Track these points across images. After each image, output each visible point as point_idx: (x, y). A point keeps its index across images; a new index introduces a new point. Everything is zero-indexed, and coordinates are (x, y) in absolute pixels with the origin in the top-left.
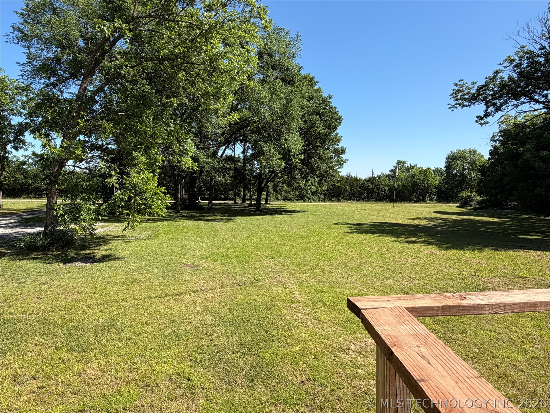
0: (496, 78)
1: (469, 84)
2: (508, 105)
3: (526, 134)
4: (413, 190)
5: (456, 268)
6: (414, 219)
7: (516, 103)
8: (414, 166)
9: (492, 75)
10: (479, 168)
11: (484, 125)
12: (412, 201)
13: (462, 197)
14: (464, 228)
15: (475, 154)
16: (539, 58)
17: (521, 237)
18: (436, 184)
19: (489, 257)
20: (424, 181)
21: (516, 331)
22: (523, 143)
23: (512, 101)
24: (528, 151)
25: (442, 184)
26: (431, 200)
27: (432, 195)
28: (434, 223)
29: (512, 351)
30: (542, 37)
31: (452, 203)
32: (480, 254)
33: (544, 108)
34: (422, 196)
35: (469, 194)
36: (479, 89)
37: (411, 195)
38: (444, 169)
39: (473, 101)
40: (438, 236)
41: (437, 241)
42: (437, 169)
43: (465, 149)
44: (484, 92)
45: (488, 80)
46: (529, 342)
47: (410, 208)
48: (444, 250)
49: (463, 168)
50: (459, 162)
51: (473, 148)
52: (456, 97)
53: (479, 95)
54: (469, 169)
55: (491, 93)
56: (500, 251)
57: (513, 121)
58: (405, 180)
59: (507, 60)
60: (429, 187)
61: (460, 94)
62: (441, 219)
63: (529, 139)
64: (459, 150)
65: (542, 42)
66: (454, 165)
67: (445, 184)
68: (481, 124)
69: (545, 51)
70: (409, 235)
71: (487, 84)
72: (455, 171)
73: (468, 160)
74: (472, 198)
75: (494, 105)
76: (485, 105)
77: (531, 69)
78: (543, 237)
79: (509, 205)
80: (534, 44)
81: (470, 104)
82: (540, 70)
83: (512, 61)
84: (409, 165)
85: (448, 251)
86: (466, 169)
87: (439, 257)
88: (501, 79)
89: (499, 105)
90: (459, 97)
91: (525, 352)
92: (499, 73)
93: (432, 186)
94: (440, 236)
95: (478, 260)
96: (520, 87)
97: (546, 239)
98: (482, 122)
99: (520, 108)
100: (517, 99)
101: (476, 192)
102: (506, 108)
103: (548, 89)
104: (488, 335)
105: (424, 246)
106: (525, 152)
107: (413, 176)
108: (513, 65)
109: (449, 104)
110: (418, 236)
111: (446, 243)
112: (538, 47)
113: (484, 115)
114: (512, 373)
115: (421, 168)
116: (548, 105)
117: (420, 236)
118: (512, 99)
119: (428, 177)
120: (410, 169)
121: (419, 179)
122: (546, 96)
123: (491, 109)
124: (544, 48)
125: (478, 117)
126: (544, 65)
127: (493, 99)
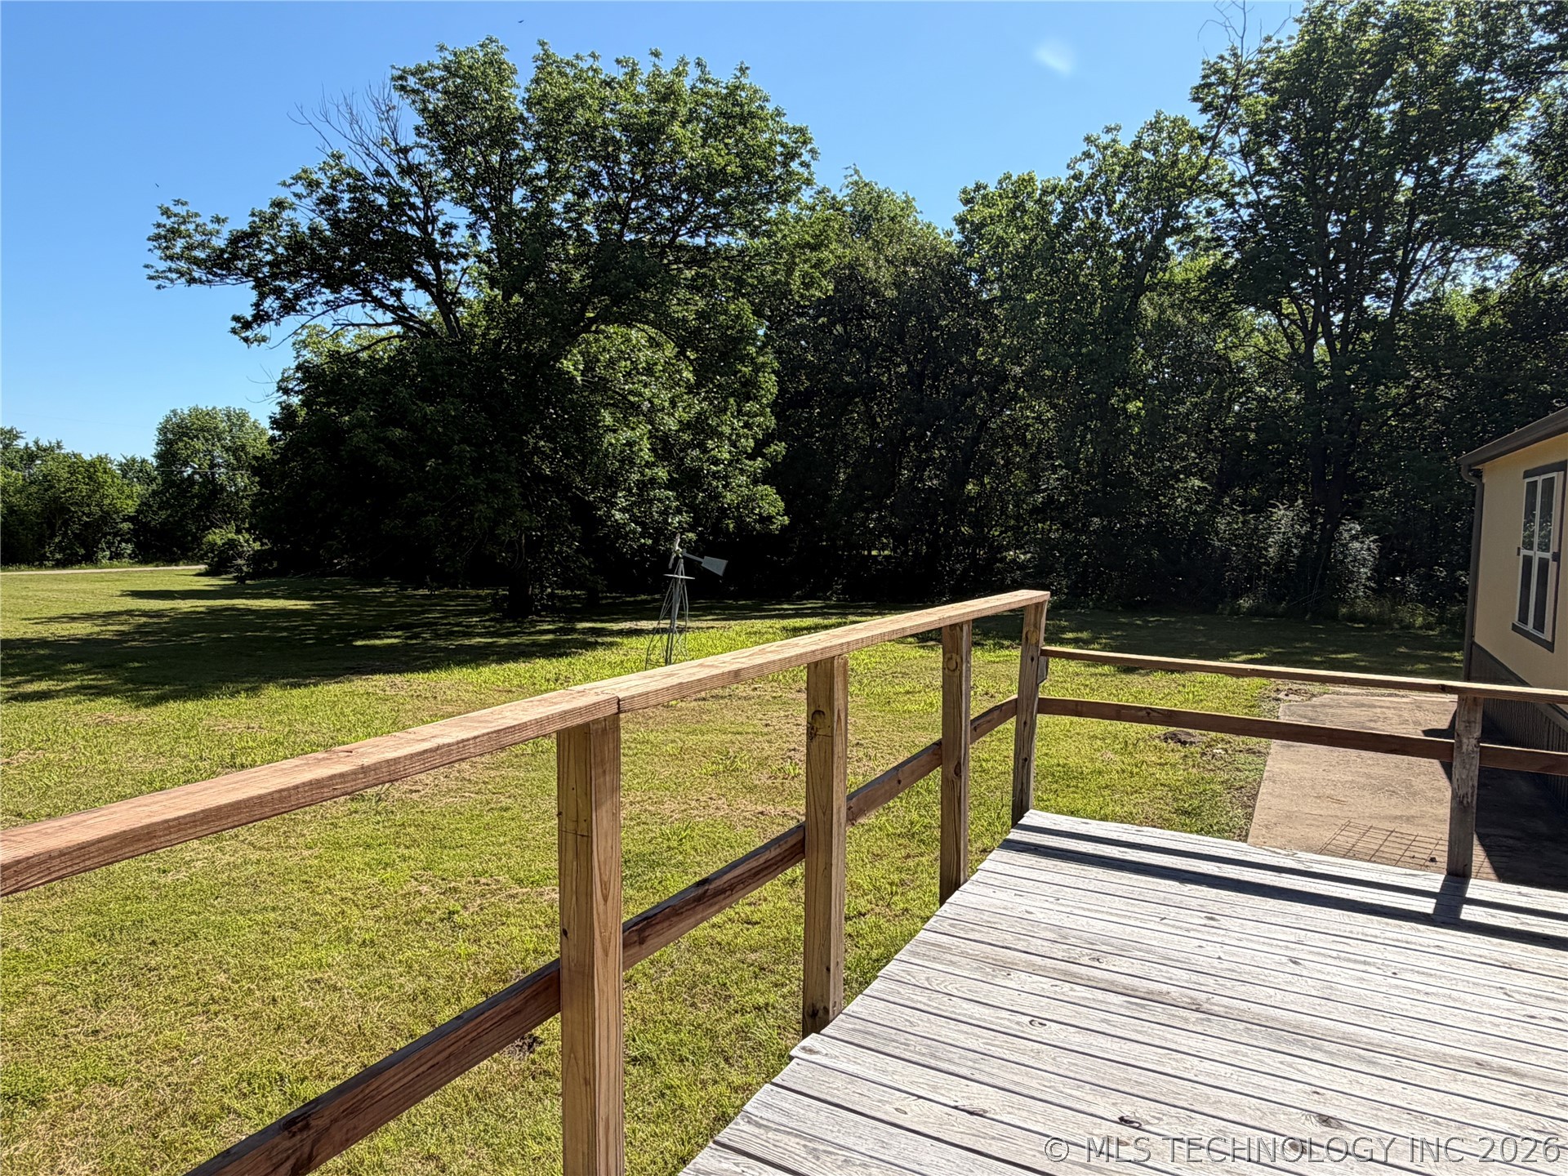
0: (279, 221)
1: (205, 219)
2: (313, 300)
3: (356, 381)
4: (51, 526)
5: (179, 754)
6: (51, 620)
7: (331, 298)
8: (51, 449)
9: (268, 210)
10: (254, 462)
11: (256, 343)
12: (49, 564)
13: (213, 545)
14: (214, 635)
15: (242, 425)
16: (376, 195)
17: (359, 643)
18: (130, 508)
19: (274, 706)
20: (90, 497)
21: (329, 891)
22: (350, 406)
23: (323, 290)
24: (361, 424)
25: (150, 506)
26: (116, 556)
27: (120, 543)
28: (122, 628)
29: (316, 945)
30: (383, 145)
31: (184, 564)
32: (252, 702)
33: (395, 323)
34: (83, 545)
35: (232, 536)
36: (235, 240)
37: (41, 542)
38: (155, 464)
39: (219, 272)
40: (131, 665)
41: (126, 682)
42: (134, 460)
43: (214, 408)
44: (249, 253)
45: (257, 219)
46: (357, 906)
47: (41, 586)
48: (146, 706)
49: (212, 461)
50: (198, 444)
51: (237, 405)
52: (167, 248)
53: (235, 257)
54: (228, 465)
55: (269, 258)
56: (306, 686)
57: (329, 345)
58: (19, 491)
59: (300, 178)
60: (106, 517)
61: (180, 244)
62: (145, 614)
63: (364, 394)
64: (196, 409)
65: (382, 157)
66: (184, 453)
67: (160, 508)
68: (246, 340)
69: (389, 182)
70: (28, 673)
71: (254, 233)
72: (190, 471)
73: (225, 439)
74: (242, 546)
75: (279, 292)
76: (254, 288)
77: (359, 217)
78: (407, 638)
79: (338, 564)
80: (365, 157)
81: (210, 277)
82: (381, 228)
83: (313, 185)
84: (31, 445)
85: (157, 709)
86: (219, 466)
87: (128, 733)
88: (292, 225)
89: (291, 296)
90: (178, 250)
91: (346, 936)
92: (284, 208)
93: (117, 512)
94: (136, 665)
95: (245, 721)
96: (338, 259)
97: (414, 642)
98: (250, 334)
99: (344, 313)
100: (336, 289)
101: (248, 530)
102: (309, 308)
103: (401, 278)
104: (257, 924)
105: (78, 702)
106: (355, 427)
107: (48, 481)
108: (315, 196)
109: (147, 266)
110: (59, 672)
111: (152, 683)
112: (373, 165)
113: (253, 316)
114: (310, 1004)
115: (75, 455)
116: (402, 315)
117: (67, 672)
118: (323, 286)
119: (100, 486)
120: (37, 457)
121: (71, 490)
122: (397, 294)
123: (271, 303)
124: (387, 174)
125: (236, 319)
126: (387, 217)
127: (274, 276)
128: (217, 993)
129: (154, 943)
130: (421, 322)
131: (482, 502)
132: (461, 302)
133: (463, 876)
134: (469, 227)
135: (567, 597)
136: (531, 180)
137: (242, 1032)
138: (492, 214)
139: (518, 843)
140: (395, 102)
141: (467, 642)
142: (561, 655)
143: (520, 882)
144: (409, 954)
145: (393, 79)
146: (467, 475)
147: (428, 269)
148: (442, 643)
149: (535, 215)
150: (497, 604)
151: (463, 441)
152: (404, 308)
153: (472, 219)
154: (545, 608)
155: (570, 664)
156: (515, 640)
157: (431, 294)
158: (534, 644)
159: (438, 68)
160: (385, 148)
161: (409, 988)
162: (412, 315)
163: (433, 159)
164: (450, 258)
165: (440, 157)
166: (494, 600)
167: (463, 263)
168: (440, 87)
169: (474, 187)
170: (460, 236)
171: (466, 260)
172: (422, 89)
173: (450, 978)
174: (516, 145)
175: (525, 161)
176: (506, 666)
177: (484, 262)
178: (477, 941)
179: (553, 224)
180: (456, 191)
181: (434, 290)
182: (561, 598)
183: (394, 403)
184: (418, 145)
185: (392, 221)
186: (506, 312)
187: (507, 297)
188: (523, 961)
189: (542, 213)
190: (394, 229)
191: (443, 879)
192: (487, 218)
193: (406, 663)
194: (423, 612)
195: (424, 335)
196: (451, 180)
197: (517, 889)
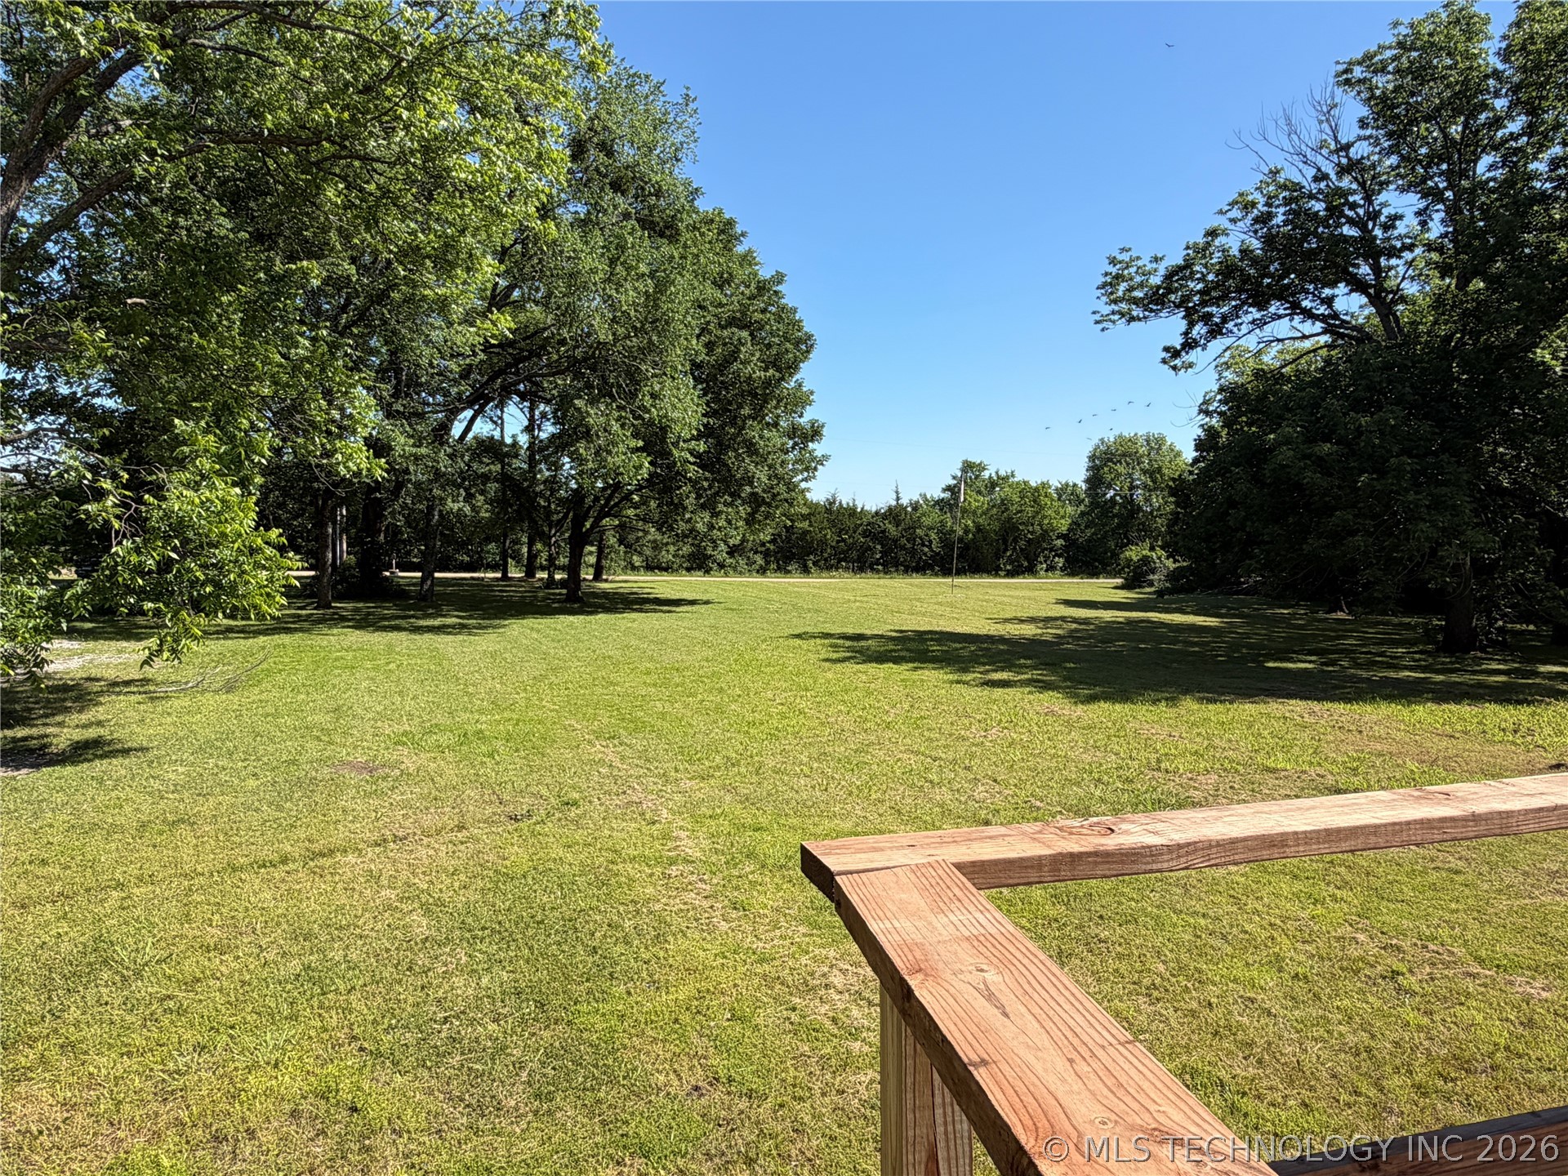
0: (1211, 249)
1: (1145, 261)
2: (1240, 321)
3: (1282, 397)
4: (1005, 542)
5: (1111, 751)
6: (1007, 620)
7: (1258, 315)
8: (1007, 477)
9: (1201, 240)
10: (1171, 483)
11: (1183, 370)
12: (1002, 573)
13: (1129, 560)
14: (1133, 644)
15: (1160, 448)
16: (1313, 202)
17: (1271, 665)
18: (1063, 525)
19: (1192, 718)
20: (1034, 518)
21: (1256, 912)
22: (1275, 422)
23: (1251, 309)
24: (1288, 441)
25: (1079, 525)
26: (1051, 568)
27: (1054, 557)
28: (1058, 632)
29: (1247, 964)
30: (1321, 148)
31: (1104, 578)
32: (1171, 712)
33: (1325, 332)
34: (1027, 558)
35: (1146, 552)
36: (1169, 277)
37: (997, 555)
38: (1084, 487)
39: (1155, 307)
40: (1068, 665)
41: (1065, 679)
42: (1067, 485)
43: (1136, 434)
44: (1181, 285)
45: (1191, 252)
46: (1288, 936)
47: (997, 592)
48: (1082, 703)
49: (1131, 483)
50: (1121, 469)
52: (1112, 293)
53: (1169, 291)
54: (1145, 487)
55: (1200, 286)
56: (1221, 702)
57: (1251, 364)
58: (984, 513)
59: (1237, 203)
60: (1045, 535)
61: (1123, 287)
62: (1075, 620)
63: (1290, 410)
64: (1120, 436)
65: (1320, 161)
66: (1109, 477)
67: (1086, 527)
68: (1174, 368)
69: (1328, 186)
70: (992, 664)
71: (1188, 265)
72: (1112, 493)
73: (1143, 463)
74: (1155, 563)
75: (1206, 318)
76: (1184, 318)
77: (1293, 229)
78: (1323, 664)
79: (1244, 583)
80: (1301, 165)
81: (1147, 313)
82: (1315, 234)
83: (1249, 206)
84: (994, 475)
85: (1091, 707)
86: (1138, 487)
87: (1069, 725)
88: (1223, 251)
89: (1218, 320)
90: (1120, 293)
91: (1277, 963)
92: (1217, 236)
93: (1053, 531)
94: (1072, 665)
95: (1166, 728)
96: (1268, 276)
97: (1330, 669)
98: (1178, 362)
99: (1269, 330)
100: (1261, 305)
101: (1162, 548)
102: (1235, 329)
103: (1333, 284)
104: (1189, 925)
105: (1030, 693)
106: (1280, 444)
107: (1004, 504)
108: (1250, 216)
109: (1094, 313)
110: (1015, 666)
111: (1087, 683)
112: (1311, 172)
113: (1182, 345)
114: (1245, 1020)
115: (1024, 482)
116: (1333, 324)
117: (1021, 666)
118: (1251, 305)
119: (1042, 508)
120: (997, 485)
121: (1020, 511)
122: (1329, 301)
123: (1199, 330)
124: (1325, 177)
125: (1166, 349)
126: (1324, 222)
127: (1204, 303)
128: (1158, 981)
129: (1101, 917)
130: (1354, 328)
131: (1424, 520)
132: (1403, 299)
133: (1405, 935)
134: (1418, 213)
135: (1523, 632)
136: (1504, 141)
137: (1182, 1024)
138: (1449, 194)
139: (1475, 914)
140: (1337, 100)
141: (1393, 675)
142: (1519, 702)
143: (1481, 961)
144: (1346, 1002)
145: (1338, 75)
146: (1407, 490)
147: (1364, 270)
148: (1364, 674)
149: (1508, 183)
150: (1429, 635)
151: (1403, 452)
152: (1335, 316)
153: (1422, 204)
154: (1493, 643)
155: (1533, 714)
156: (1455, 678)
157: (1368, 295)
158: (1480, 685)
159: (1390, 48)
160: (1325, 152)
161: (1351, 1039)
162: (1343, 321)
163: (1377, 149)
164: (1393, 253)
165: (1386, 144)
166: (1427, 631)
167: (1408, 256)
168: (1390, 68)
169: (1426, 168)
170: (1408, 225)
171: (1412, 251)
172: (1369, 76)
173: (1397, 1044)
174: (1484, 106)
175: (1497, 122)
176: (1445, 706)
177: (1435, 250)
178: (1429, 1013)
179: (1533, 188)
180: (1402, 177)
181: (1372, 291)
182: (1515, 633)
183: (1323, 417)
184: (1360, 138)
185: (1328, 226)
186: (1462, 302)
187: (1463, 283)
188: (1491, 1055)
189: (1517, 176)
190: (1332, 234)
191: (1382, 933)
192: (1442, 200)
193: (1324, 691)
194: (1338, 638)
195: (1360, 341)
196: (1398, 167)
197: (1476, 969)
